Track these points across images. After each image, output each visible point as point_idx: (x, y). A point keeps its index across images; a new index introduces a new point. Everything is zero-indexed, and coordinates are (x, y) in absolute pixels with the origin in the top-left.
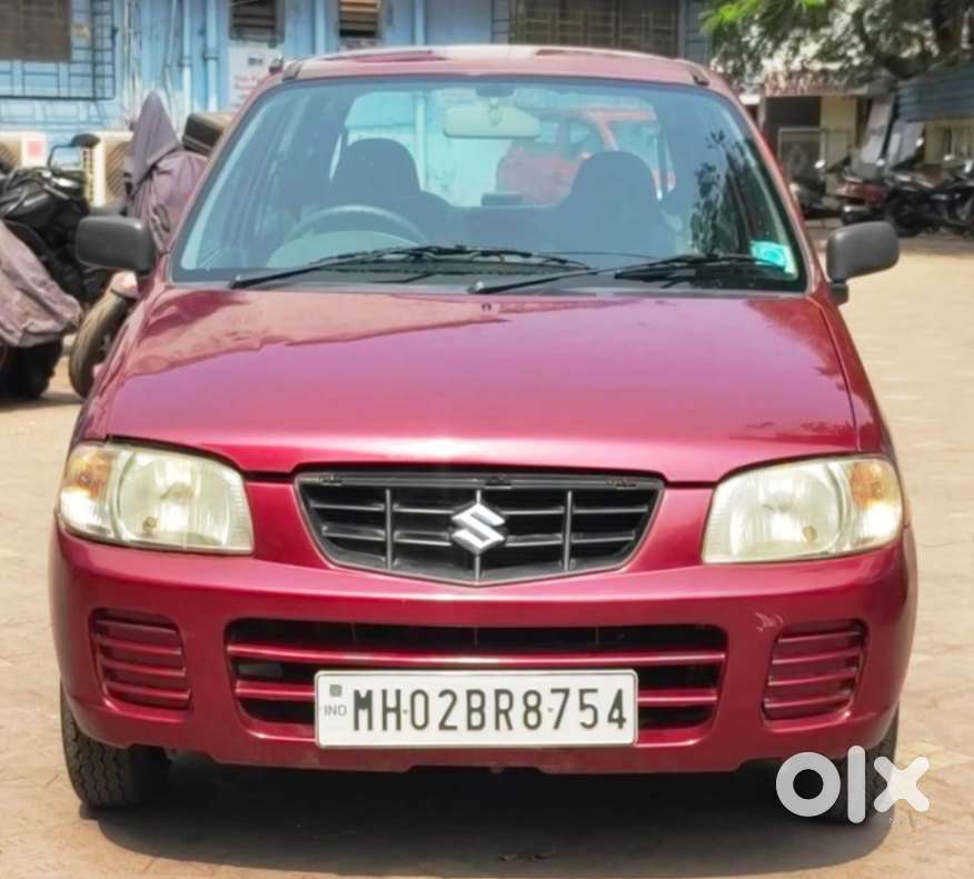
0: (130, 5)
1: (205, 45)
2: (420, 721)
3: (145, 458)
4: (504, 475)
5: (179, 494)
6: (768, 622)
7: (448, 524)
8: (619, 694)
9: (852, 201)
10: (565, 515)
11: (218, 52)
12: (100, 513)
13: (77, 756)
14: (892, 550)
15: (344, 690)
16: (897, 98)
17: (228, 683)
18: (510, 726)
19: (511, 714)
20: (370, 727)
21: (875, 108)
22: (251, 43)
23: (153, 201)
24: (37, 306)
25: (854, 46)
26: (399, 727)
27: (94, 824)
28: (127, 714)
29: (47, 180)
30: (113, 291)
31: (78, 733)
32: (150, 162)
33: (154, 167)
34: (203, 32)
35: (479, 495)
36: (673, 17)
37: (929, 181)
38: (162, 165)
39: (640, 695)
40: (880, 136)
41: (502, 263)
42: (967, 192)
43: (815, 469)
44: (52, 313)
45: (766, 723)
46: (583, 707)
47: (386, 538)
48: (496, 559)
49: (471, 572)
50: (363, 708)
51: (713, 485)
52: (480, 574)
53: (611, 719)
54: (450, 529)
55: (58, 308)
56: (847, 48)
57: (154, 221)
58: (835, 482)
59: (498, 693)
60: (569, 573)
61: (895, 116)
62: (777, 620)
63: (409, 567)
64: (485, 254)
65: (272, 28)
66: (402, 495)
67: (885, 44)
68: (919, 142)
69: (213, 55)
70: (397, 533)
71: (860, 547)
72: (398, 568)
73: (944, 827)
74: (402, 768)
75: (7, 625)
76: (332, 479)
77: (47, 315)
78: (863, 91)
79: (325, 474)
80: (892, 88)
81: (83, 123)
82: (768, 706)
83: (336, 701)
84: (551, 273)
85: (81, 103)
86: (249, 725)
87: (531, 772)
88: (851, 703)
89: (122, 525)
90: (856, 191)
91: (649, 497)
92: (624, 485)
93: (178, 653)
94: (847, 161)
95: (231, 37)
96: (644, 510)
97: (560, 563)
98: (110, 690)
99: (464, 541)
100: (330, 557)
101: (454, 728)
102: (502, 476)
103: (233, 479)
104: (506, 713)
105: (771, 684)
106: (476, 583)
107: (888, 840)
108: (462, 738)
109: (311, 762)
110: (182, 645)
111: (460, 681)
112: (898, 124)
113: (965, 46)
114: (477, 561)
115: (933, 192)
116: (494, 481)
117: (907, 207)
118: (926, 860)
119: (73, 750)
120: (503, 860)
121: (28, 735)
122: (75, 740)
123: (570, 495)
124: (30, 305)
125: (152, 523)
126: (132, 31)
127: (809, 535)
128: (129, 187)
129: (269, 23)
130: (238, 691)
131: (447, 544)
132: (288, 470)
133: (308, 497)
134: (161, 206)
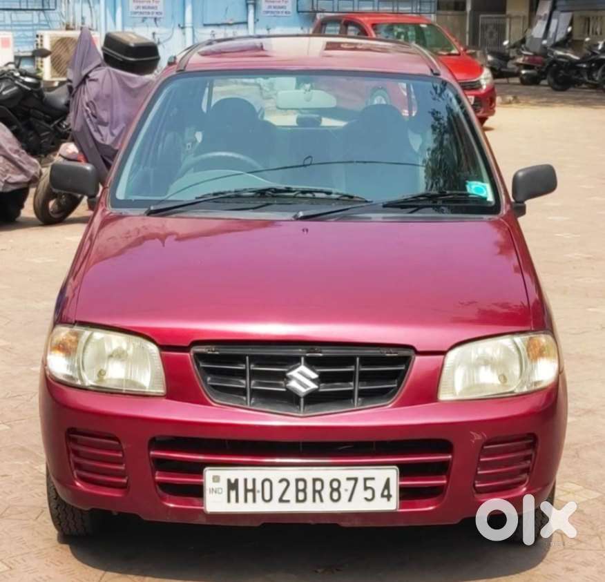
2: (267, 497)
3: (99, 335)
4: (319, 347)
5: (119, 355)
6: (478, 437)
7: (283, 377)
8: (388, 481)
9: (526, 67)
10: (355, 371)
12: (72, 368)
13: (57, 508)
14: (552, 389)
15: (221, 478)
17: (151, 474)
18: (322, 500)
19: (323, 493)
20: (237, 501)
23: (86, 98)
24: (12, 166)
26: (254, 501)
27: (66, 547)
28: (88, 490)
29: (17, 78)
30: (60, 155)
31: (57, 496)
32: (84, 73)
33: (87, 76)
35: (303, 359)
37: (576, 55)
38: (90, 75)
39: (401, 480)
40: (544, 20)
41: (314, 198)
42: (600, 63)
43: (506, 341)
44: (22, 170)
45: (476, 496)
46: (366, 488)
47: (246, 386)
48: (313, 399)
49: (298, 407)
50: (233, 489)
51: (444, 353)
52: (304, 409)
53: (383, 496)
54: (285, 379)
55: (26, 167)
57: (87, 111)
58: (518, 349)
59: (315, 480)
60: (358, 408)
61: (554, 8)
62: (483, 436)
63: (260, 404)
64: (304, 192)
66: (256, 359)
68: (569, 29)
70: (253, 382)
71: (533, 388)
72: (254, 405)
73: (583, 545)
74: (256, 524)
75: (4, 398)
76: (213, 349)
77: (19, 172)
79: (209, 346)
81: (36, 25)
82: (477, 485)
83: (216, 485)
84: (344, 204)
85: (35, 12)
86: (164, 499)
87: (335, 527)
88: (527, 482)
89: (85, 375)
90: (528, 60)
91: (406, 360)
92: (391, 353)
93: (120, 455)
94: (523, 41)
96: (403, 368)
97: (352, 401)
98: (78, 476)
99: (293, 388)
100: (212, 398)
101: (288, 501)
102: (317, 348)
103: (153, 348)
104: (319, 492)
105: (479, 472)
106: (301, 415)
107: (549, 556)
108: (293, 507)
109: (202, 521)
110: (122, 451)
111: (292, 474)
112: (555, 13)
114: (302, 400)
115: (578, 62)
116: (312, 351)
117: (562, 71)
118: (571, 570)
119: (54, 504)
120: (316, 572)
121: (22, 481)
122: (56, 499)
123: (358, 359)
124: (9, 166)
125: (103, 373)
127: (502, 380)
128: (70, 88)
130: (157, 478)
131: (284, 390)
132: (186, 344)
133: (198, 361)
134: (91, 102)
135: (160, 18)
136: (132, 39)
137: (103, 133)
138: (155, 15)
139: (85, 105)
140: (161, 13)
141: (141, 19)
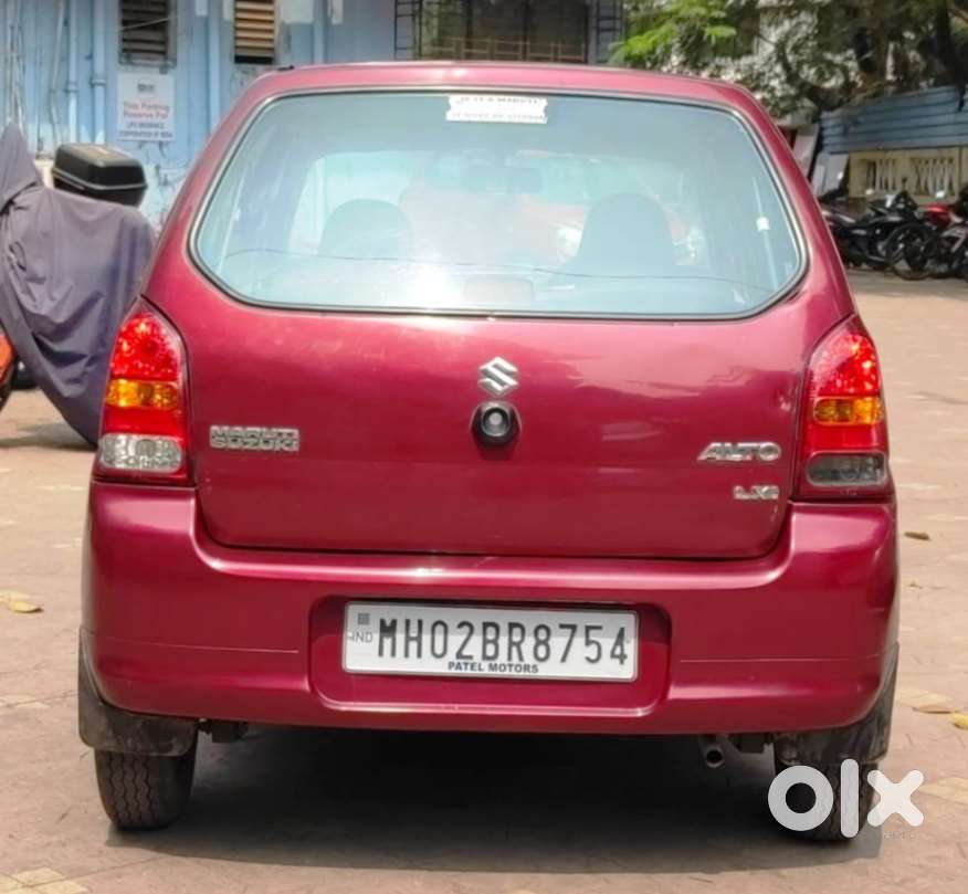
0: (12, 28)
1: (92, 70)
11: (106, 78)
16: (822, 129)
21: (799, 140)
22: (141, 69)
25: (777, 76)
32: (6, 197)
33: (11, 202)
34: (90, 57)
36: (583, 45)
38: (17, 200)
42: (887, 228)
56: (770, 78)
61: (819, 148)
65: (163, 53)
67: (809, 73)
68: (841, 175)
69: (102, 81)
78: (787, 121)
80: (816, 118)
95: (120, 62)
112: (821, 156)
113: (890, 77)
115: (853, 227)
126: (15, 55)
129: (159, 48)
134: (17, 243)
135: (168, 143)
136: (101, 154)
137: (37, 295)
138: (160, 138)
139: (7, 248)
140: (170, 135)
141: (136, 145)
